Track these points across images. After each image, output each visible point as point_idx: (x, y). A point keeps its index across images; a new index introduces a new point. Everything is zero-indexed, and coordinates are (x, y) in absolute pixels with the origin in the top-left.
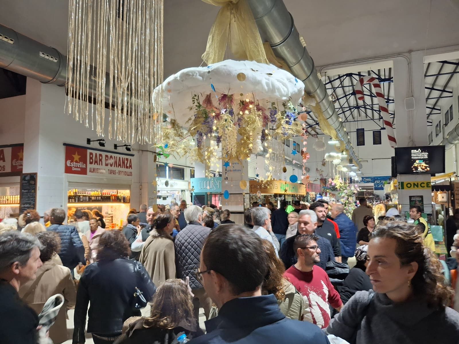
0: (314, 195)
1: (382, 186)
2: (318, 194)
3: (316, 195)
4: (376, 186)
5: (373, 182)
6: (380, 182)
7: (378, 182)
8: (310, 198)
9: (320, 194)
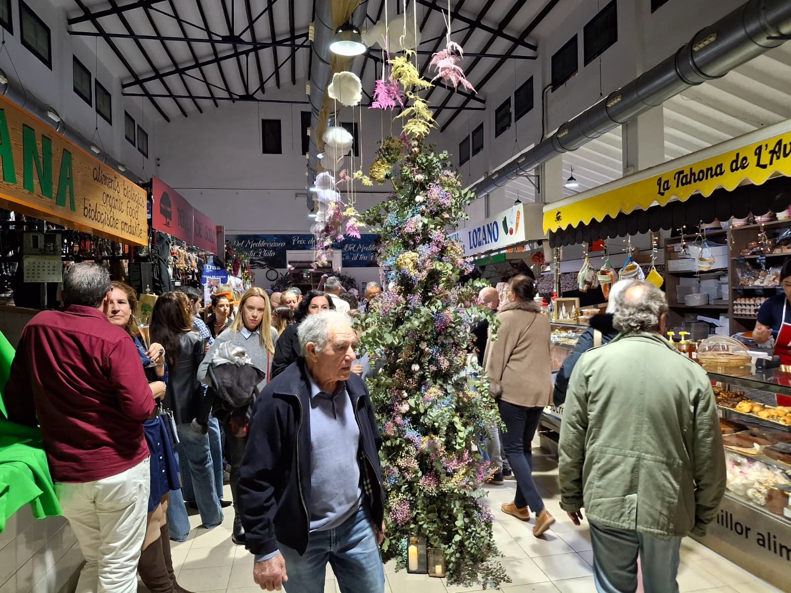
0: (195, 264)
1: (359, 256)
2: (211, 260)
3: (200, 265)
4: (347, 258)
5: (339, 248)
6: (355, 248)
7: (350, 248)
8: (176, 270)
9: (216, 263)
